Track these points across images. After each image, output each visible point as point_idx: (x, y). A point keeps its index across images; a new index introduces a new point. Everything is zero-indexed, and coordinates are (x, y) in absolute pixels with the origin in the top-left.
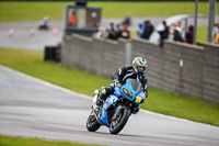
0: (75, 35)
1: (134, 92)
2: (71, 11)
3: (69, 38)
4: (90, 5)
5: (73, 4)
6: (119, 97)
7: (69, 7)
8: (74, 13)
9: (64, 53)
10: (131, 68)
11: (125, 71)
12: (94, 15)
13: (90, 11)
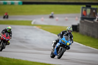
0: (85, 20)
1: (66, 41)
2: (84, 9)
3: (83, 21)
4: (93, 7)
5: (85, 6)
6: (60, 43)
7: (83, 8)
8: (85, 10)
9: (80, 28)
10: (66, 31)
11: (63, 33)
12: (94, 11)
13: (92, 9)
